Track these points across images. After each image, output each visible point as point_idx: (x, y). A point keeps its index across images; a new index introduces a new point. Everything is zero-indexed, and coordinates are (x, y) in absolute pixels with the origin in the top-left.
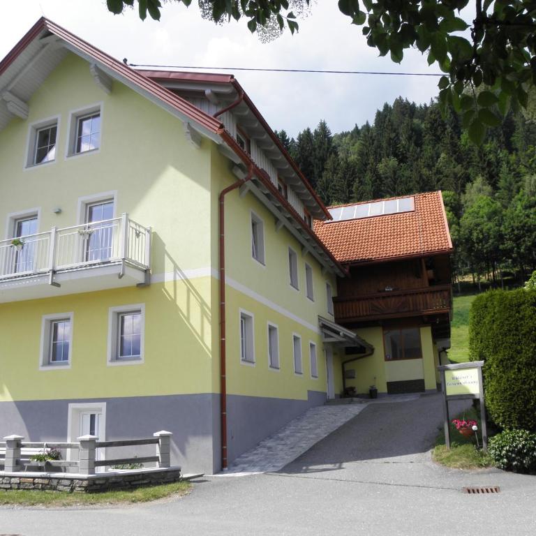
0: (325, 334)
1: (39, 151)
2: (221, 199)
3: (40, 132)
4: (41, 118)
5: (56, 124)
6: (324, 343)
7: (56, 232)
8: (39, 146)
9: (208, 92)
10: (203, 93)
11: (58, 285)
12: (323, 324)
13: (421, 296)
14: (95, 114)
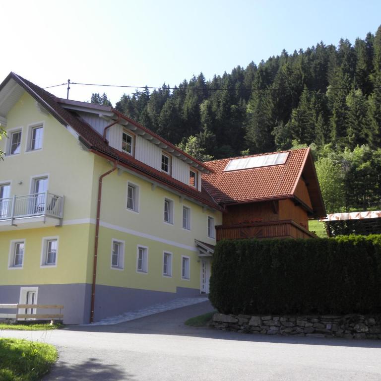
0: (200, 251)
1: (13, 146)
2: (100, 180)
3: (14, 134)
4: (13, 127)
5: (21, 130)
6: (200, 257)
7: (15, 198)
8: (13, 143)
9: (101, 115)
10: (98, 115)
11: (16, 226)
12: (198, 245)
13: (272, 227)
14: (41, 126)
